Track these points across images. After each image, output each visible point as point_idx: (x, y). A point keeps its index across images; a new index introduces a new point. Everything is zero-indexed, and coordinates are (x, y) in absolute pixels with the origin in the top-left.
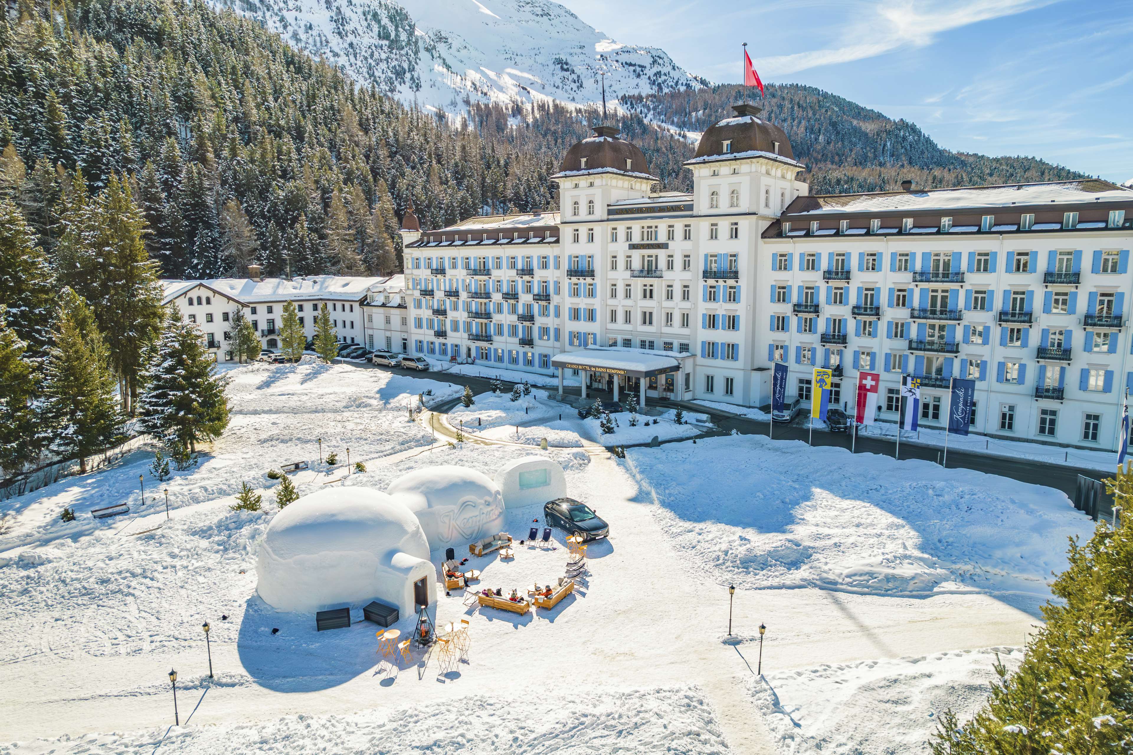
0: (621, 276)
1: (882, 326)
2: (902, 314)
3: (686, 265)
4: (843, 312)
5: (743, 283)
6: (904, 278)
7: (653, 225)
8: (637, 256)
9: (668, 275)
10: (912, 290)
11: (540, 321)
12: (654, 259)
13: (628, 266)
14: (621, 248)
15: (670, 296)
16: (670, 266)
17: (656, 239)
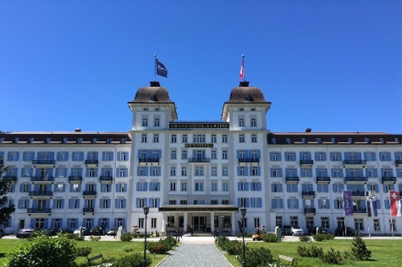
0: (179, 162)
1: (330, 187)
2: (339, 180)
3: (225, 156)
4: (311, 180)
5: (262, 164)
6: (338, 164)
7: (202, 134)
8: (190, 151)
9: (213, 161)
10: (342, 169)
11: (101, 195)
12: (202, 153)
13: (184, 156)
14: (179, 146)
15: (214, 174)
16: (214, 156)
17: (204, 141)
